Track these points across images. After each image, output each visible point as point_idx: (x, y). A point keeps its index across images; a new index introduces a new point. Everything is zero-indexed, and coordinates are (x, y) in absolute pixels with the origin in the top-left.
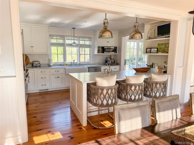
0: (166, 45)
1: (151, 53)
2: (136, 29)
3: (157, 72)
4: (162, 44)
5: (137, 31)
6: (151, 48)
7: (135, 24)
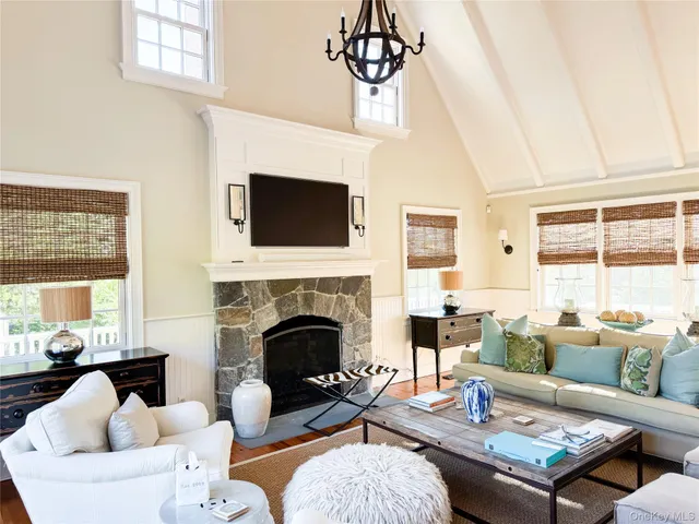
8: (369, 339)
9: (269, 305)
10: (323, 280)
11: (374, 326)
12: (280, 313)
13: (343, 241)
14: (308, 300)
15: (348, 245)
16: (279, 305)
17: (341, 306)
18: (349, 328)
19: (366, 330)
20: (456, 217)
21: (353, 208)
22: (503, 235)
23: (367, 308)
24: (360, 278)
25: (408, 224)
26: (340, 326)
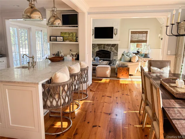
0: (70, 34)
1: (57, 41)
2: (55, 15)
3: (71, 60)
4: (65, 33)
5: (56, 17)
6: (56, 37)
7: (53, 9)
8: (117, 56)
9: (97, 48)
10: (107, 44)
11: (118, 53)
12: (99, 49)
13: (112, 37)
14: (104, 48)
15: (113, 38)
16: (99, 48)
17: (111, 49)
18: (112, 53)
19: (116, 54)
20: (147, 31)
21: (115, 31)
22: (159, 35)
23: (117, 50)
24: (116, 44)
25: (131, 34)
26: (111, 52)
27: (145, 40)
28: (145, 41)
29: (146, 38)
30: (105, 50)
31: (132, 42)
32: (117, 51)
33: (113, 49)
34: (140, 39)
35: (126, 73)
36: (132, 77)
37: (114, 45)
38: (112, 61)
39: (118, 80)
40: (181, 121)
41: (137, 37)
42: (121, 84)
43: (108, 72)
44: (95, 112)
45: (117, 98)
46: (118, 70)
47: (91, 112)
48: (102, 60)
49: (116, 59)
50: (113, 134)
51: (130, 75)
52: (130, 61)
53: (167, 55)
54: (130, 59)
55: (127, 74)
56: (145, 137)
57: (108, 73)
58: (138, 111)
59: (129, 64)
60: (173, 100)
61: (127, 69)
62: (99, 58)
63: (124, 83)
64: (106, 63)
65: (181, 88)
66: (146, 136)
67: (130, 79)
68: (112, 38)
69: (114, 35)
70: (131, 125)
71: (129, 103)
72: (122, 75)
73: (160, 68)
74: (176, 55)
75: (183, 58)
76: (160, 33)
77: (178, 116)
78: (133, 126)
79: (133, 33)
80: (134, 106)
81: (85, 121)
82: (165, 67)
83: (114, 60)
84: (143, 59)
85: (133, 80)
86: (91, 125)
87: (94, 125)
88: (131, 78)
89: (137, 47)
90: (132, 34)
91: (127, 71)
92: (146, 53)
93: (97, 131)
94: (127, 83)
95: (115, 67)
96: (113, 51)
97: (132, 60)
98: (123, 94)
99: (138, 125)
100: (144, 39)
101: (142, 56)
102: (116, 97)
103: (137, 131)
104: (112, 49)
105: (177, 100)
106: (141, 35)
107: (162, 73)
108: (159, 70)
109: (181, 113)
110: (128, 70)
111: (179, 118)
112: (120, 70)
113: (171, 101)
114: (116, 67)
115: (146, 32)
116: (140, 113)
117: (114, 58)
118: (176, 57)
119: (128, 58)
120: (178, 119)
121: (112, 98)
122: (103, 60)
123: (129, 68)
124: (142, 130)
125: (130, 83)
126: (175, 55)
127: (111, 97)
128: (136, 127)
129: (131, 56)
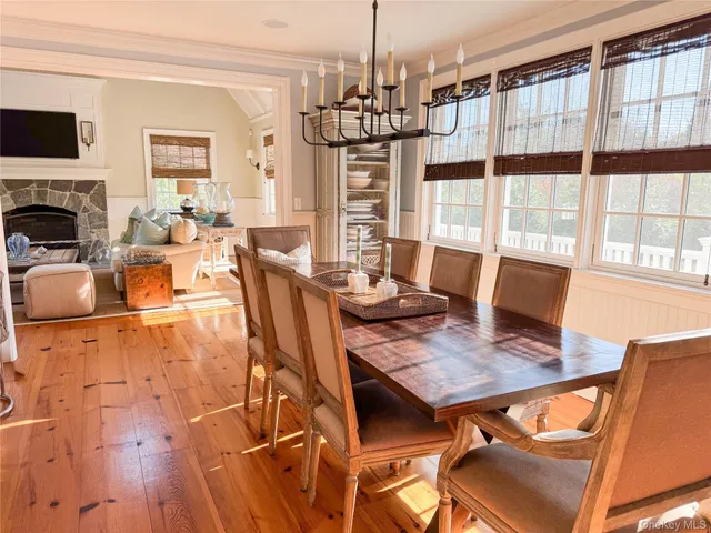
8: (106, 227)
9: (6, 196)
10: (54, 181)
11: (110, 217)
12: (16, 202)
13: (74, 154)
14: (41, 195)
15: (78, 158)
16: (15, 197)
17: (74, 200)
18: (82, 218)
19: (101, 220)
20: (208, 139)
21: (82, 132)
22: (249, 154)
23: (102, 204)
24: (94, 182)
25: (152, 143)
26: (75, 214)
27: (204, 166)
28: (206, 173)
29: (208, 163)
30: (47, 204)
31: (158, 172)
32: (104, 208)
33: (85, 199)
34: (187, 163)
35: (162, 286)
36: (182, 297)
37: (85, 186)
38: (86, 247)
39: (134, 316)
40: (408, 370)
41: (174, 156)
42: (149, 328)
43: (86, 292)
44: (70, 454)
45: (148, 380)
46: (127, 278)
47: (56, 461)
48: (44, 245)
49: (103, 239)
50: (175, 508)
51: (178, 292)
52: (169, 241)
53: (294, 211)
54: (166, 232)
55: (166, 286)
56: (287, 474)
57: (84, 296)
58: (238, 402)
59: (168, 253)
60: (362, 328)
61: (163, 271)
62: (27, 239)
63: (161, 322)
64: (66, 257)
65: (364, 294)
66: (288, 469)
67: (177, 307)
68: (76, 155)
69: (81, 146)
70: (229, 453)
71: (201, 384)
72: (147, 295)
73: (286, 251)
74: (319, 210)
75: (339, 216)
76: (251, 148)
77: (395, 362)
78: (239, 453)
79: (156, 140)
80: (219, 390)
81: (33, 503)
82: (298, 246)
83: (95, 245)
84: (213, 230)
85: (190, 306)
86: (69, 508)
87: (83, 505)
88: (181, 302)
89: (179, 193)
90: (154, 146)
91: (165, 278)
92: (221, 211)
93: (105, 523)
94: (170, 321)
95: (112, 269)
96: (85, 210)
97: (175, 238)
98: (169, 362)
99: (254, 446)
100: (201, 164)
101: (206, 220)
102: (146, 375)
103: (256, 466)
104: (81, 202)
105: (371, 326)
106: (187, 151)
107: (294, 264)
108: (283, 256)
109: (396, 354)
110: (167, 272)
111: (398, 366)
112: (136, 275)
113: (357, 331)
114: (117, 267)
115: (205, 142)
116: (246, 407)
117: (94, 238)
118: (317, 217)
119: (160, 232)
120: (401, 369)
121: (129, 383)
122: (49, 247)
123: (170, 266)
124: (272, 456)
125: (183, 318)
126: (315, 210)
127: (124, 382)
128: (250, 453)
129: (168, 222)
